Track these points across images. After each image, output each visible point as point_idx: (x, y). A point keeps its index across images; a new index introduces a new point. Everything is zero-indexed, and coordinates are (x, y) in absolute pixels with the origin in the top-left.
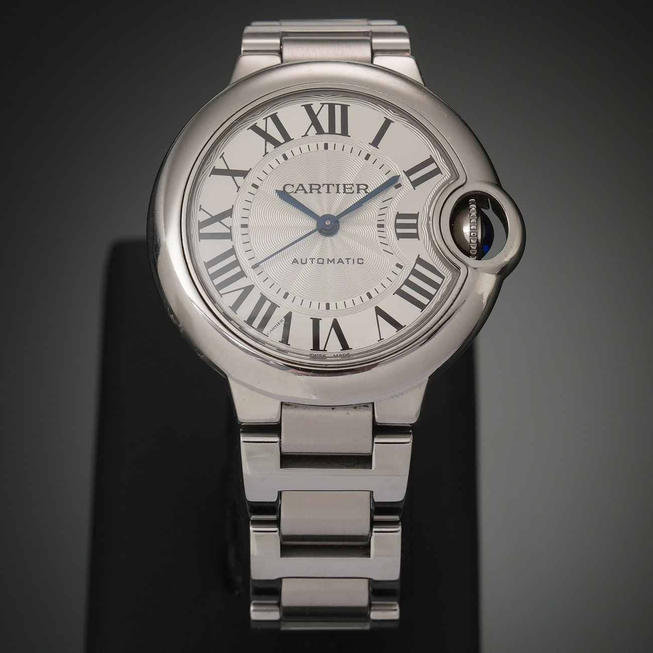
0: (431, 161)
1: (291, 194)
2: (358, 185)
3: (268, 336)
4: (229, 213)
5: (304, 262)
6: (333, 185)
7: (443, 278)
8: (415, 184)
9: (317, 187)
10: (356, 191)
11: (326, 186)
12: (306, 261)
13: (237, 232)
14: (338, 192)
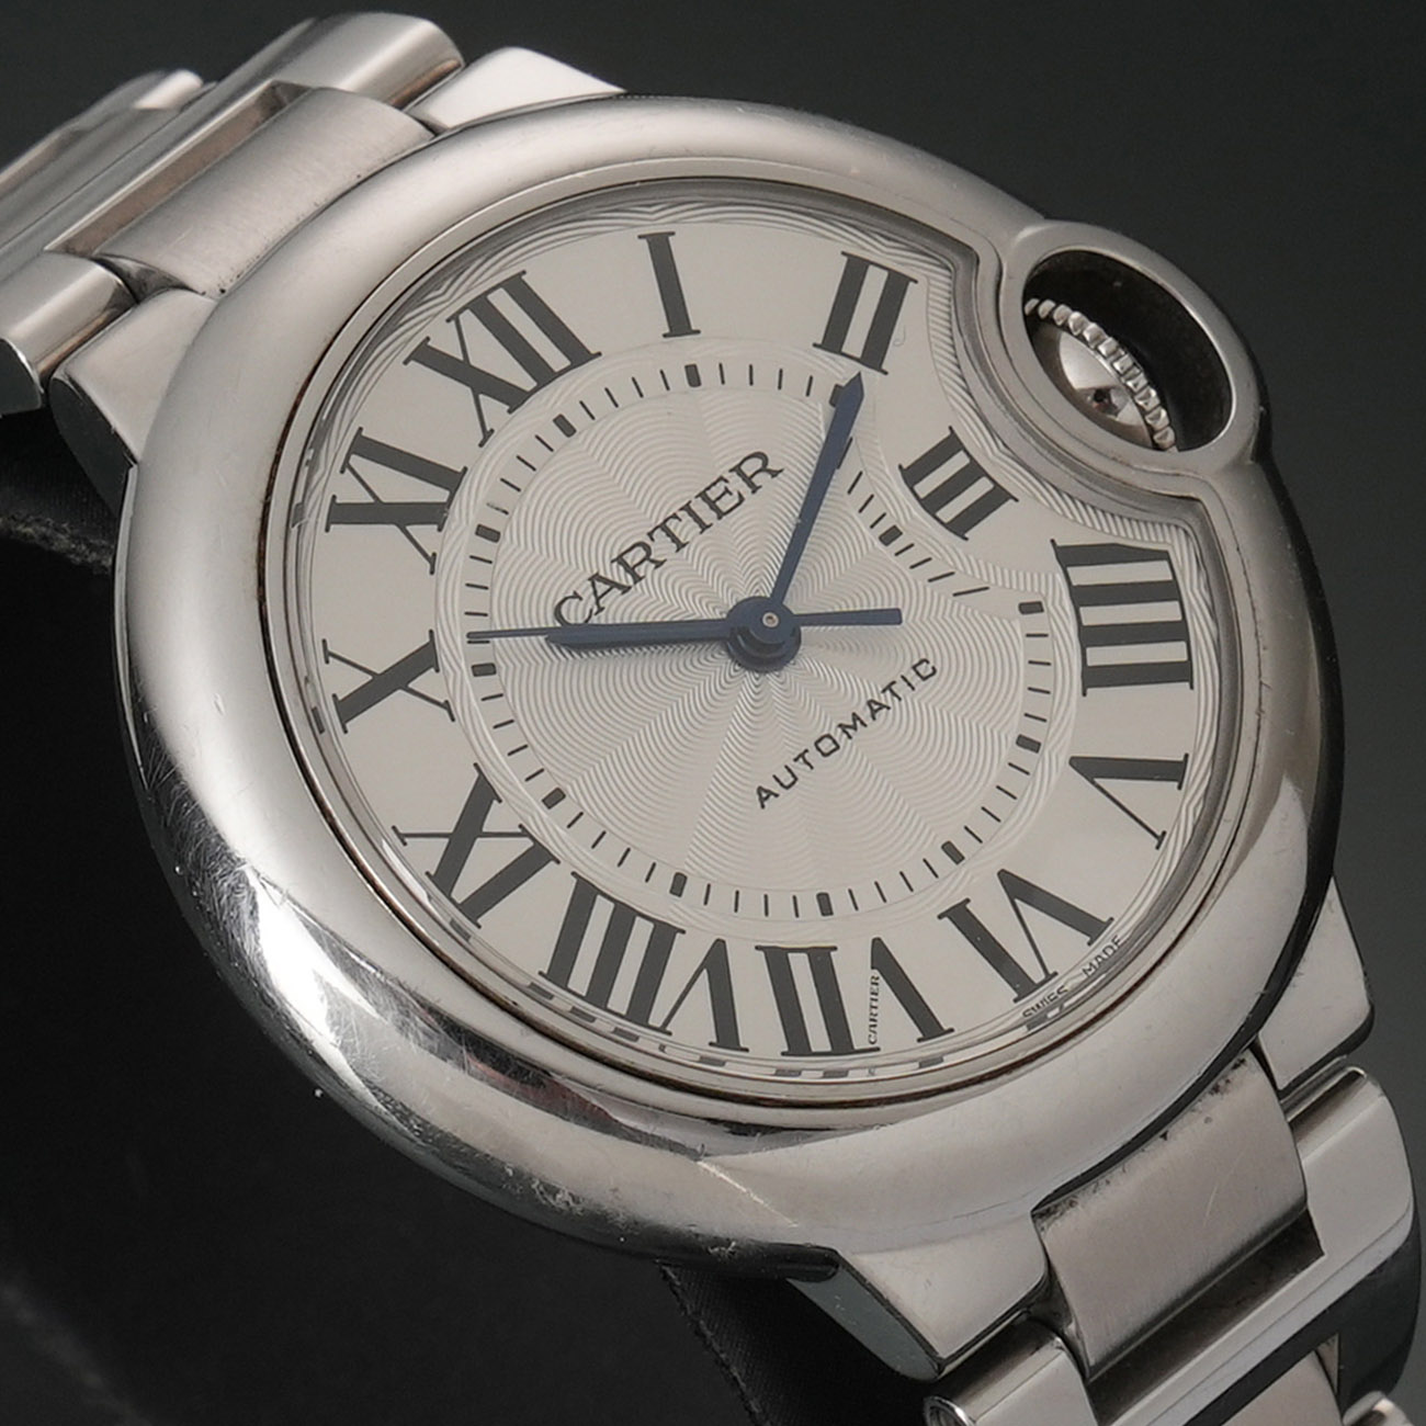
0: (856, 270)
1: (594, 620)
2: (737, 469)
3: (878, 1049)
4: (483, 795)
5: (788, 780)
6: (675, 516)
7: (1163, 556)
8: (874, 355)
9: (642, 553)
10: (746, 490)
11: (659, 534)
12: (789, 770)
13: (550, 828)
14: (704, 527)
